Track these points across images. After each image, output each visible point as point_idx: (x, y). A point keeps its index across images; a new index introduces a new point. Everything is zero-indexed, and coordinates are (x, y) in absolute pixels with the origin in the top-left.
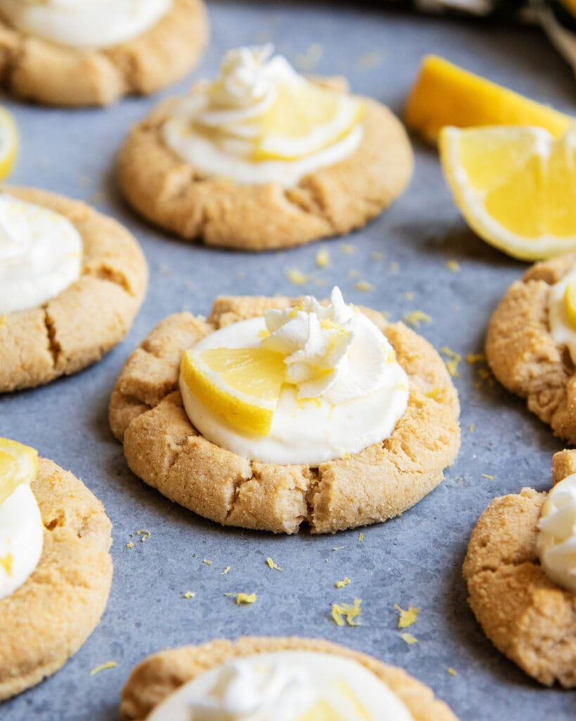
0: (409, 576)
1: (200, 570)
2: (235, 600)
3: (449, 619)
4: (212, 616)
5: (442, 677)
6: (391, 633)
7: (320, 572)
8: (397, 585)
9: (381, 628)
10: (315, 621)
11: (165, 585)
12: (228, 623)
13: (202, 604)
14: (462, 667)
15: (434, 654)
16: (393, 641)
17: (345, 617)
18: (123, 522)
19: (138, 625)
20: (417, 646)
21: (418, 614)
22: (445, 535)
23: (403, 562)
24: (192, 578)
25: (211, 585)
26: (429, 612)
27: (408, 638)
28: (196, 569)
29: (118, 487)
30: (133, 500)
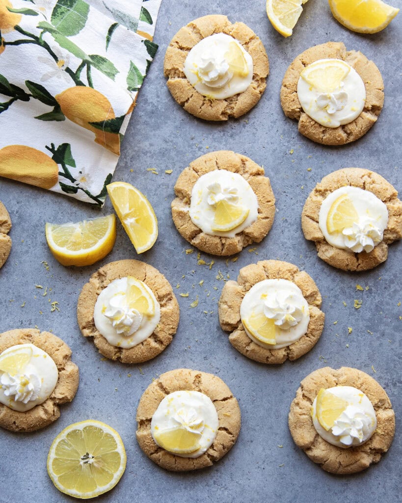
0: (342, 285)
1: (336, 342)
2: (350, 333)
3: (360, 276)
4: (355, 340)
5: (381, 281)
6: (364, 293)
7: (339, 309)
8: (346, 289)
9: (363, 295)
10: (358, 312)
11: (342, 353)
12: (358, 336)
13: (351, 342)
14: (378, 276)
15: (373, 282)
16: (367, 292)
17: (358, 304)
18: (315, 363)
19: (358, 360)
20: (370, 286)
21: (358, 284)
22: (326, 273)
23: (337, 286)
24: (340, 345)
25: (343, 340)
26: (357, 281)
27: (367, 288)
28: (336, 344)
29: (299, 365)
30: (305, 360)
